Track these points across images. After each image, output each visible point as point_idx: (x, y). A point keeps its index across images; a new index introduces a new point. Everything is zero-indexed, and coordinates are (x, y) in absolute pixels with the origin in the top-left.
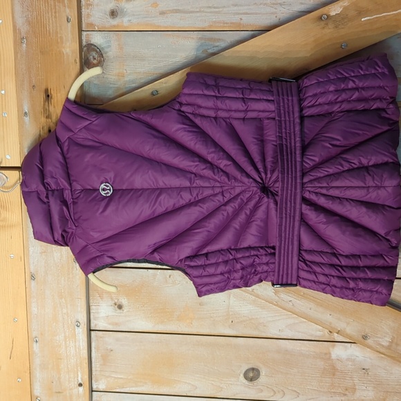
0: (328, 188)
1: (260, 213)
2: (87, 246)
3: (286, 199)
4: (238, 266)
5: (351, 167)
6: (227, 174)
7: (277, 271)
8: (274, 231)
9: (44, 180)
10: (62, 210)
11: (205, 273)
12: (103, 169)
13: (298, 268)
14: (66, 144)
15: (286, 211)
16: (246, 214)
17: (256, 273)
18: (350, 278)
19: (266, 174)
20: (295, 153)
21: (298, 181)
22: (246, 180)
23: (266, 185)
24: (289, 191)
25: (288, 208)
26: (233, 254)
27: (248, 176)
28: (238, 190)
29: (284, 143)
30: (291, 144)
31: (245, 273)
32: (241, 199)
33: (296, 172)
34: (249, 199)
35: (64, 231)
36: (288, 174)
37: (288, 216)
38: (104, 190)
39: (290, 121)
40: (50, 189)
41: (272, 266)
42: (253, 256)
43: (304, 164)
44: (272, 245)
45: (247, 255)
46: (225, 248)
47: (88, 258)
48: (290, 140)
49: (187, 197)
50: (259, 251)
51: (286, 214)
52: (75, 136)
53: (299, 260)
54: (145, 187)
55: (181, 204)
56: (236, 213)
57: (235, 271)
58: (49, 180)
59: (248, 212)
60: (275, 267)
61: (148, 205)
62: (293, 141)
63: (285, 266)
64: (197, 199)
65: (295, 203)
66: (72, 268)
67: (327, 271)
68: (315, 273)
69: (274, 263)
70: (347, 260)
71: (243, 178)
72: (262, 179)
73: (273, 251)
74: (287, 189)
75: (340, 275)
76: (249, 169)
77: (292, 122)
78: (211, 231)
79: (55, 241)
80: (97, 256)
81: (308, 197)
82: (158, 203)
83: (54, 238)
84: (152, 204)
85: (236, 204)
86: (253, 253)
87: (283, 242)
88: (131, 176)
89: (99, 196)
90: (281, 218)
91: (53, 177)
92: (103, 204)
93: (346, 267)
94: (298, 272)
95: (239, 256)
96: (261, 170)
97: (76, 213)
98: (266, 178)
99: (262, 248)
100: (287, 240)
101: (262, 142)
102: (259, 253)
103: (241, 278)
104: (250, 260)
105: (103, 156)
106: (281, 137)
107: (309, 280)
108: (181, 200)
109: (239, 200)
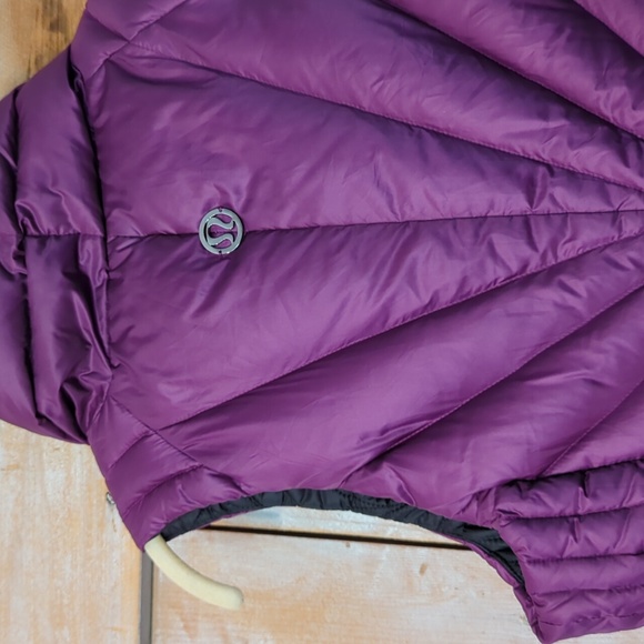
2: (146, 436)
9: (14, 199)
10: (67, 305)
11: (574, 549)
12: (212, 157)
14: (99, 81)
35: (73, 381)
38: (212, 233)
40: (32, 230)
47: (146, 481)
49: (512, 252)
52: (129, 51)
54: (356, 220)
55: (490, 278)
58: (30, 199)
61: (365, 282)
64: (551, 261)
66: (101, 525)
78: (606, 380)
79: (39, 415)
80: (180, 475)
82: (403, 272)
83: (35, 404)
84: (381, 281)
88: (311, 174)
89: (197, 255)
91: (43, 189)
92: (208, 280)
97: (117, 317)
105: (215, 110)
108: (490, 263)
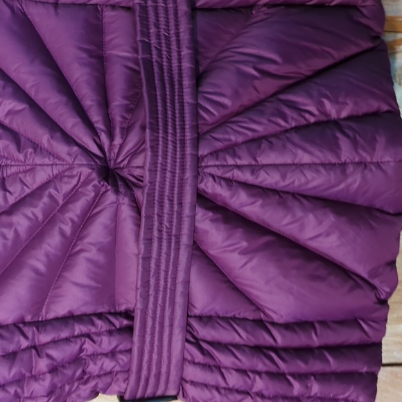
0: (254, 169)
1: (97, 232)
3: (162, 195)
4: (43, 364)
5: (304, 122)
6: (15, 137)
7: (134, 368)
8: (131, 273)
13: (184, 359)
15: (161, 223)
16: (62, 233)
17: (84, 378)
18: (293, 375)
19: (111, 137)
20: (181, 84)
21: (189, 151)
22: (62, 149)
23: (112, 164)
24: (168, 175)
25: (166, 217)
26: (30, 335)
27: (69, 139)
28: (41, 176)
29: (155, 57)
30: (170, 61)
31: (56, 380)
32: (51, 196)
33: (183, 128)
34: (72, 197)
36: (166, 132)
37: (165, 236)
39: (166, 10)
41: (123, 358)
42: (79, 336)
43: (201, 112)
44: (123, 308)
45: (64, 334)
46: (10, 321)
48: (169, 52)
50: (93, 324)
51: (160, 231)
53: (187, 341)
56: (38, 233)
57: (35, 378)
59: (68, 229)
60: (130, 361)
62: (175, 55)
63: (155, 357)
65: (181, 204)
67: (246, 361)
68: (219, 368)
69: (130, 351)
70: (288, 334)
71: (54, 143)
72: (101, 148)
73: (125, 322)
74: (164, 170)
75: (273, 368)
76: (70, 122)
77: (171, 12)
81: (209, 191)
85: (37, 211)
86: (79, 329)
87: (151, 299)
90: (149, 241)
93: (286, 349)
94: (182, 369)
95: (44, 338)
96: (100, 126)
98: (111, 145)
99: (100, 316)
100: (161, 294)
101: (99, 60)
102: (93, 330)
103: (50, 393)
104: (72, 349)
106: (147, 46)
107: (206, 385)
109: (45, 199)
